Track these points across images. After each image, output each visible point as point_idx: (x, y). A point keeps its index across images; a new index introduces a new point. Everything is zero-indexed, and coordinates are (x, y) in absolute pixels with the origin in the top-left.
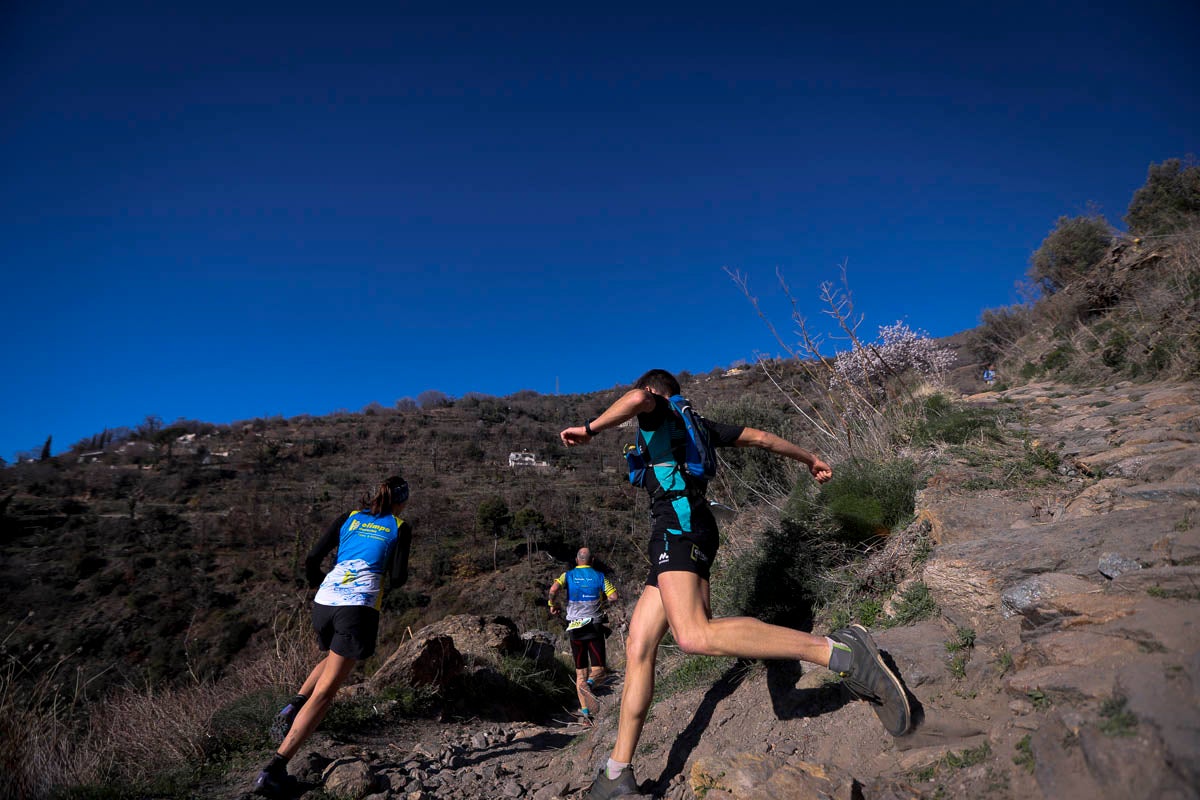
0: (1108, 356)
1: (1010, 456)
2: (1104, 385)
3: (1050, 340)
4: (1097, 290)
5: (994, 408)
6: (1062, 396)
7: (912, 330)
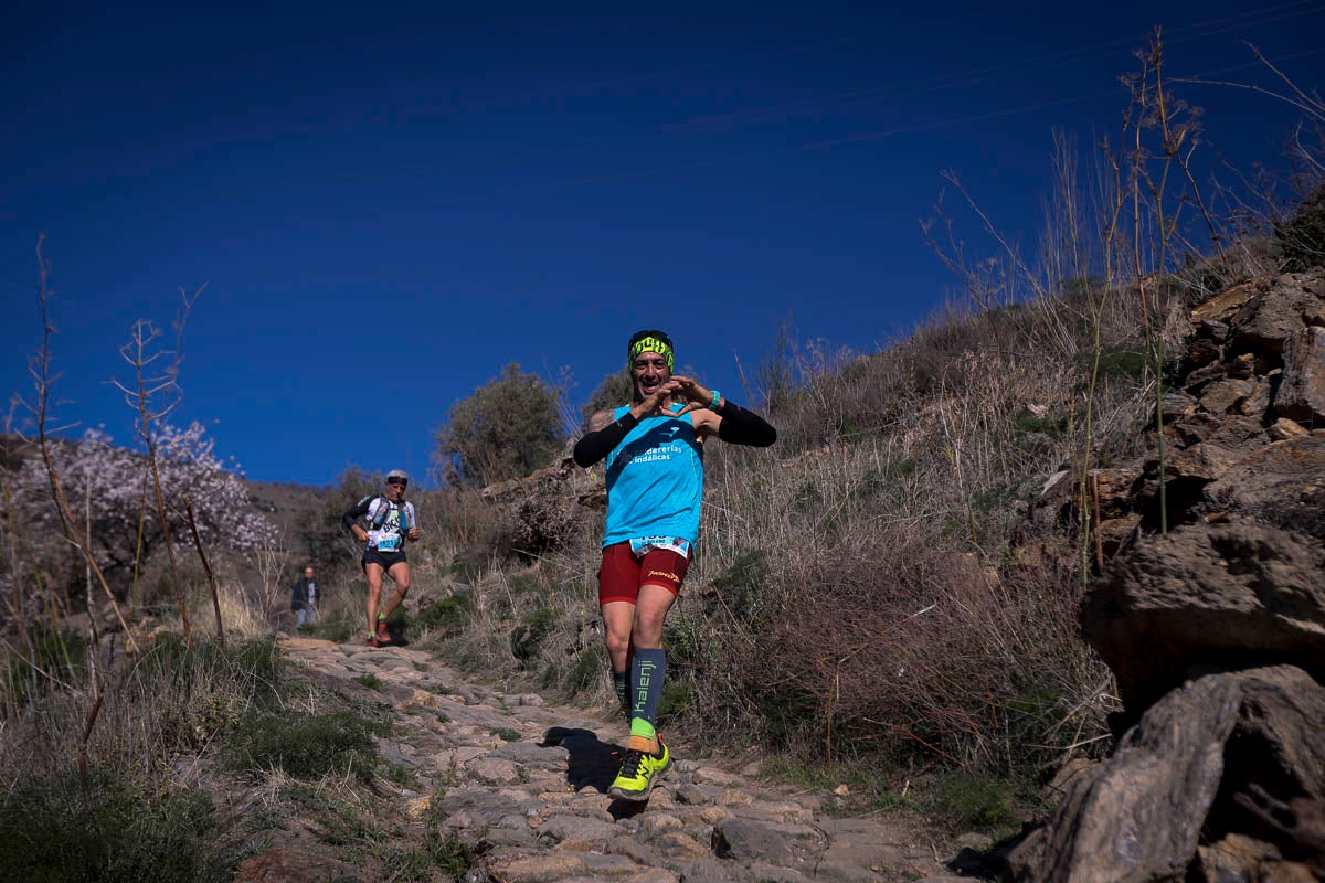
0: (518, 640)
1: (399, 835)
2: (502, 690)
3: (443, 572)
4: (533, 519)
5: (352, 695)
6: (445, 692)
7: (217, 454)
